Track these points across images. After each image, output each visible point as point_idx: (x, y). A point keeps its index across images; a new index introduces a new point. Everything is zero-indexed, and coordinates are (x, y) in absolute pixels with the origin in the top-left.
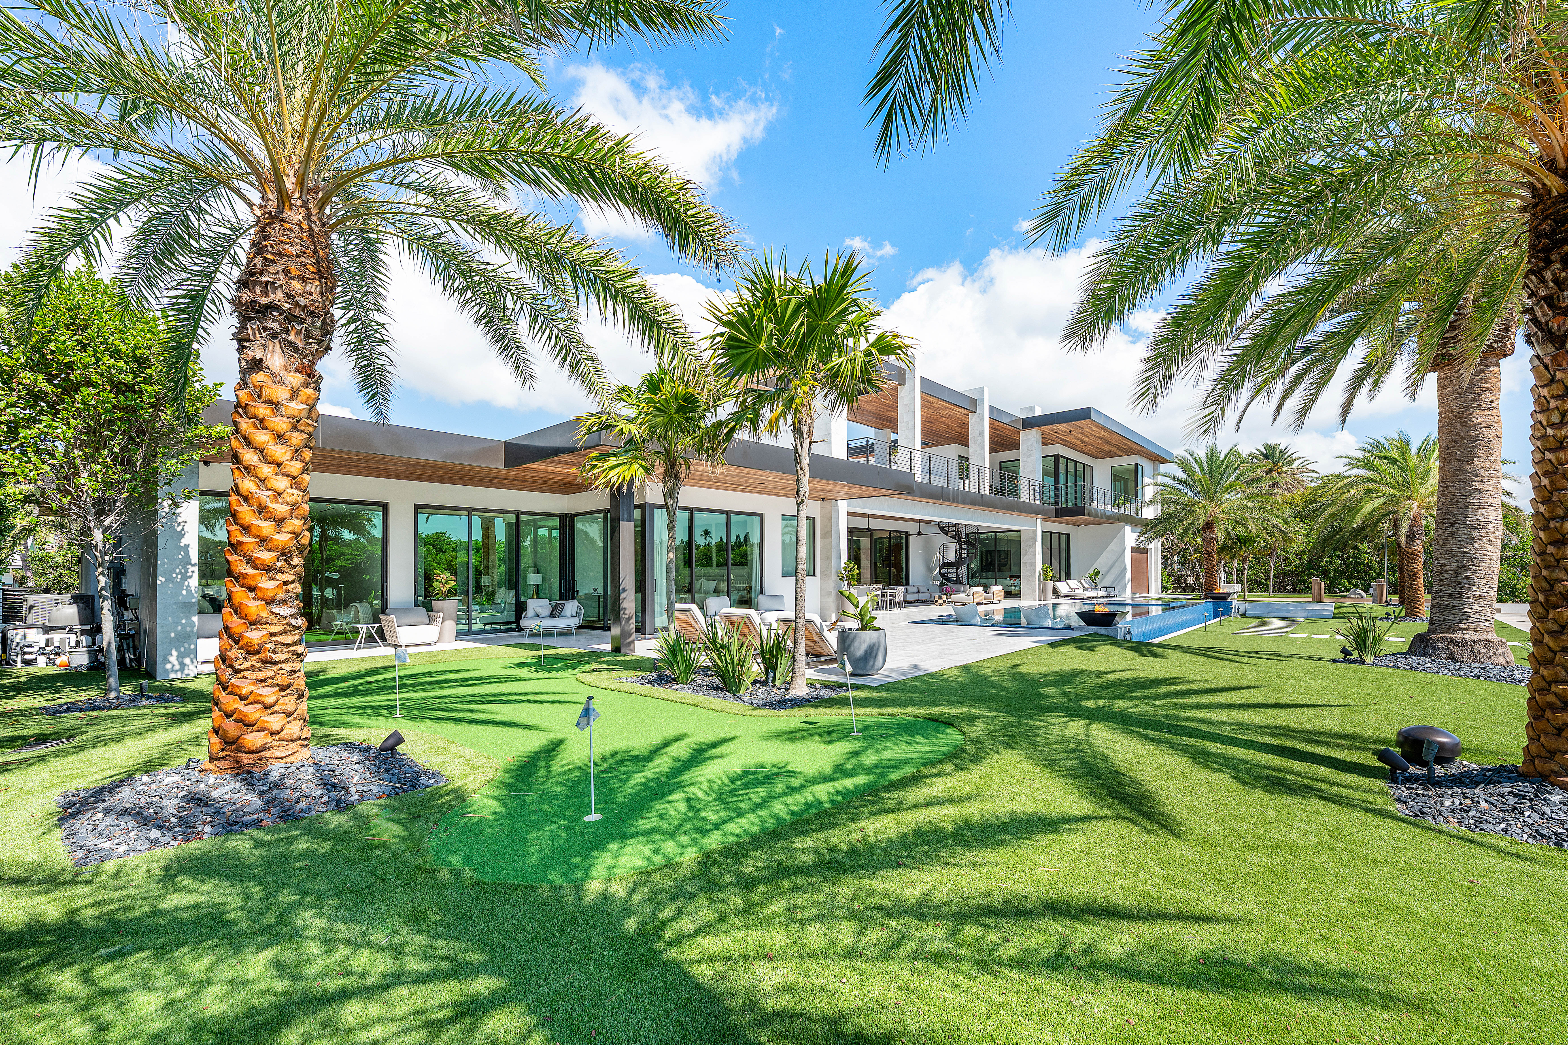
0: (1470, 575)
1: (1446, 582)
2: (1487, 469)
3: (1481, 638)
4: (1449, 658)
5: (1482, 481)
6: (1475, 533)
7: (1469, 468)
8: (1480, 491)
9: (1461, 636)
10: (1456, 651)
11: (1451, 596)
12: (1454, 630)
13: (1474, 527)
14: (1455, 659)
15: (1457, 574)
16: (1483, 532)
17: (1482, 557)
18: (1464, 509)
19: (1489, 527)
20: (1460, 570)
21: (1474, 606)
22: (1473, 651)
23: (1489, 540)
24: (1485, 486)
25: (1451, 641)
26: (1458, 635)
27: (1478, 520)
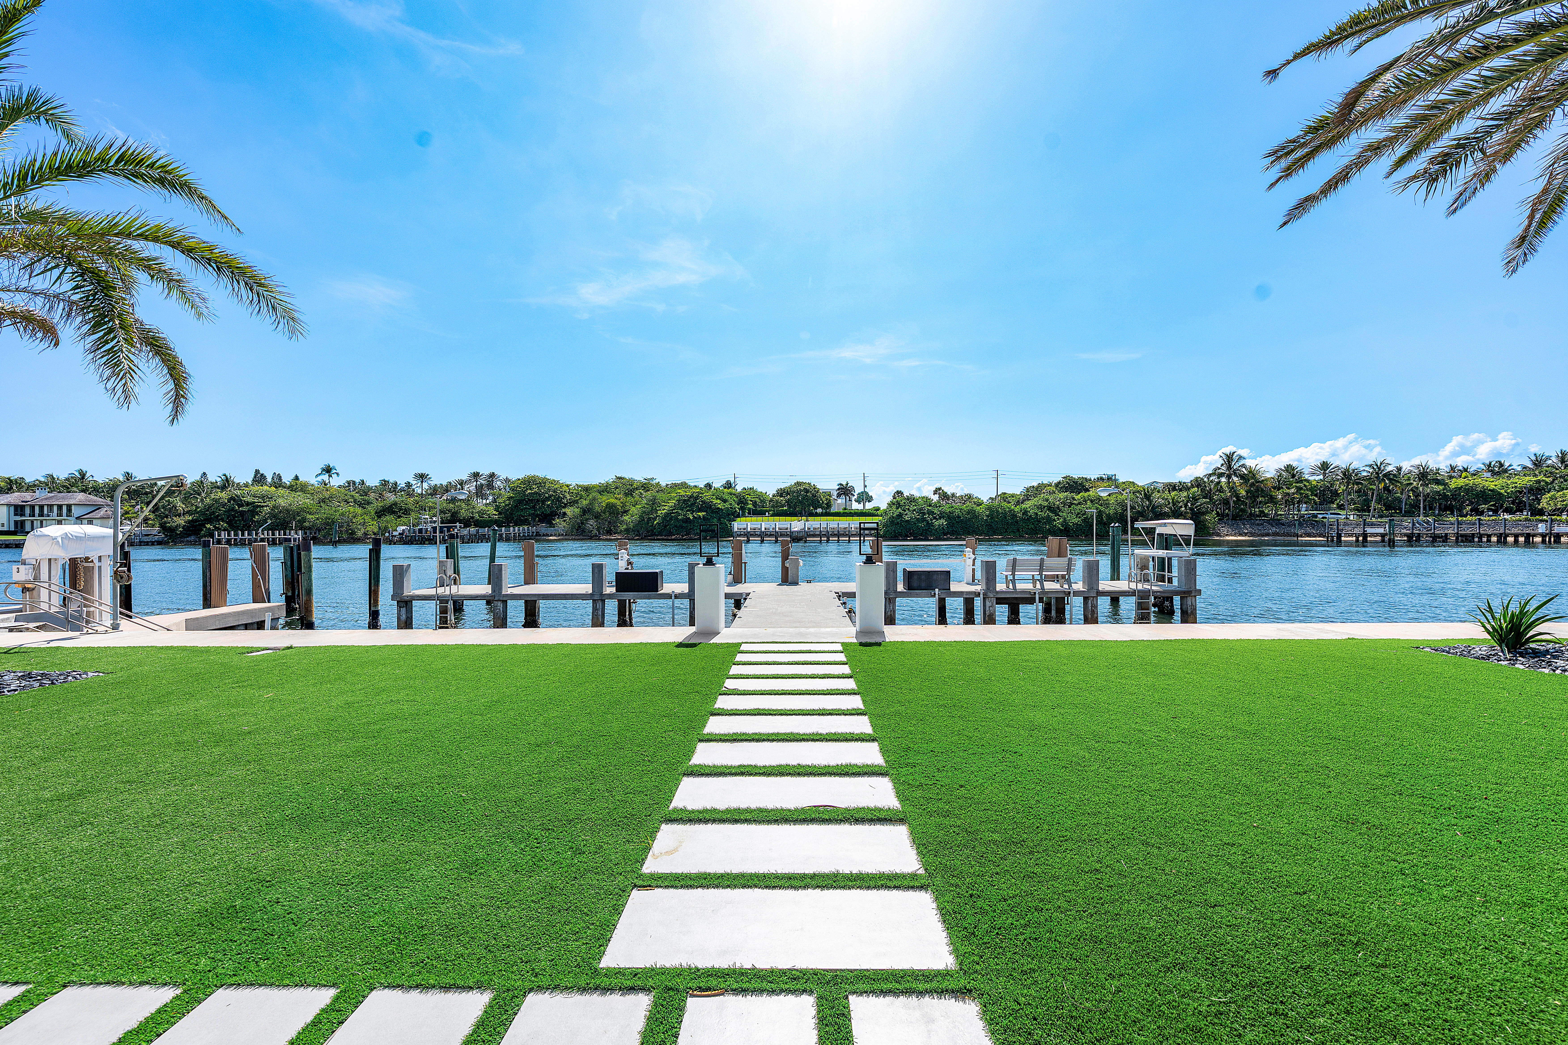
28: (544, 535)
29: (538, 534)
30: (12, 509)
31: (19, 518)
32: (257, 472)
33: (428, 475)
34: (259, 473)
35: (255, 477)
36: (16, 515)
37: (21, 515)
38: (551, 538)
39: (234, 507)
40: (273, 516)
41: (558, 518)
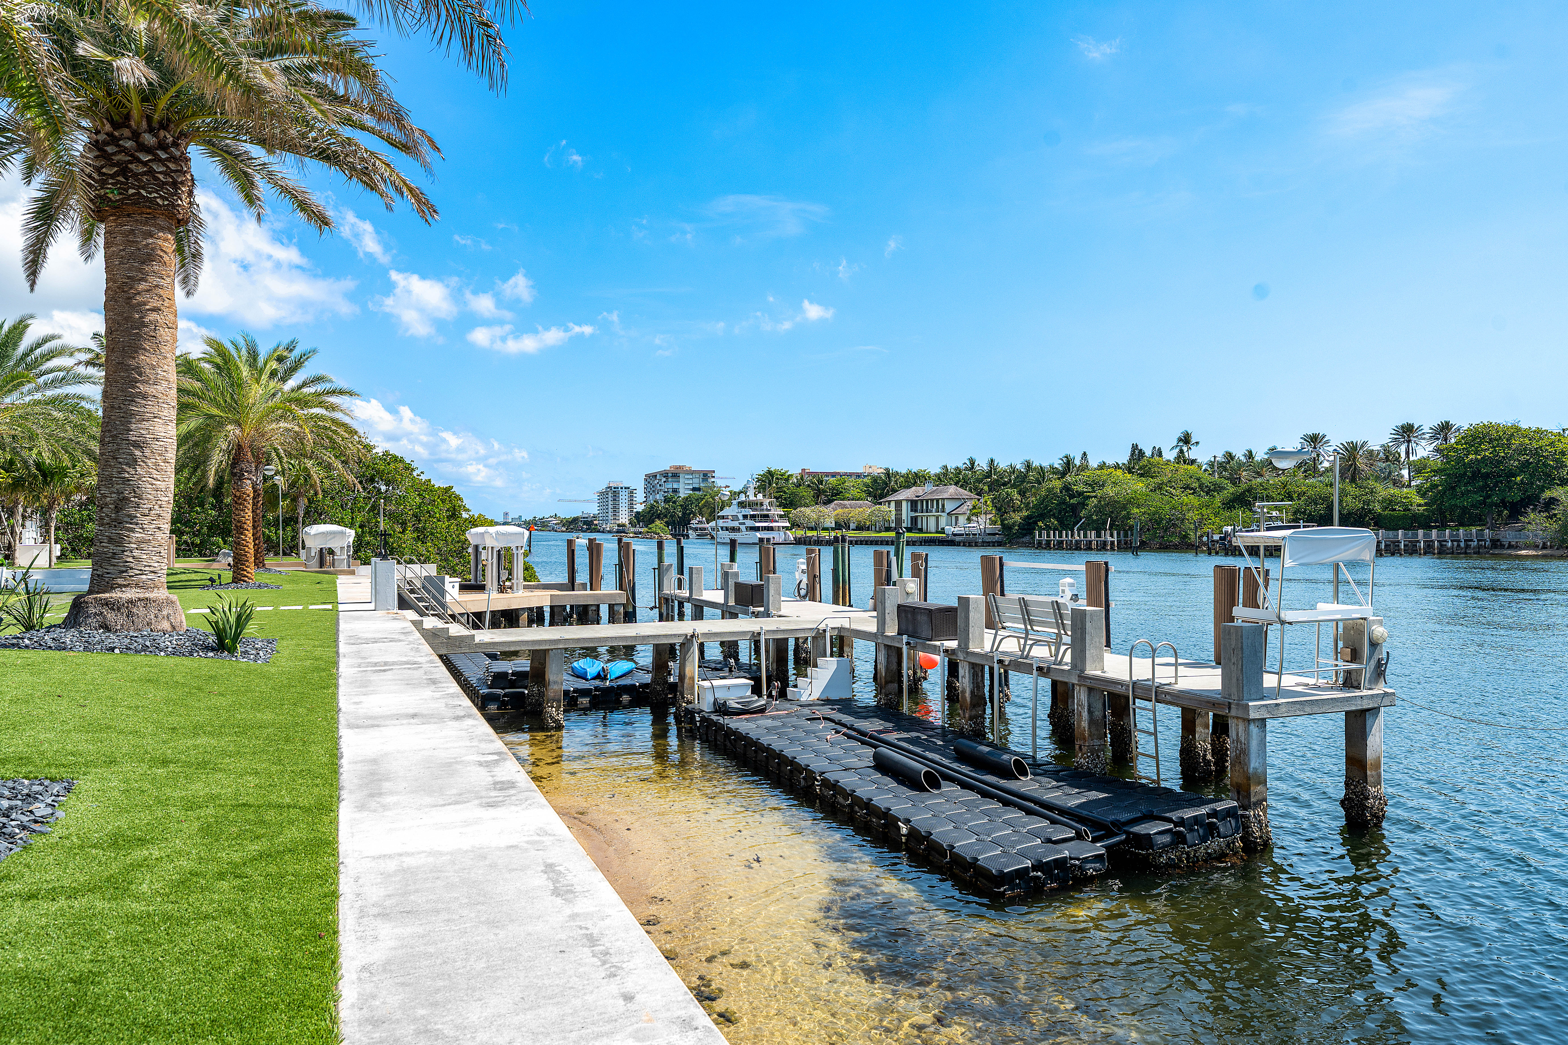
0: (132, 511)
1: (107, 520)
2: (153, 368)
3: (141, 596)
4: (101, 627)
5: (147, 382)
6: (137, 453)
7: (132, 363)
8: (145, 397)
9: (119, 595)
10: (110, 616)
11: (111, 540)
12: (112, 588)
13: (137, 445)
14: (106, 628)
15: (118, 509)
16: (147, 452)
17: (147, 487)
18: (127, 417)
19: (156, 445)
20: (121, 503)
21: (136, 553)
22: (130, 614)
23: (156, 464)
24: (151, 390)
25: (106, 603)
26: (116, 595)
27: (141, 436)
28: (1510, 547)
29: (1496, 544)
30: (909, 504)
31: (914, 514)
32: (1135, 447)
33: (1324, 436)
34: (1137, 448)
35: (1132, 455)
36: (912, 511)
37: (916, 511)
38: (1523, 552)
39: (1065, 500)
40: (1099, 509)
41: (1533, 510)
